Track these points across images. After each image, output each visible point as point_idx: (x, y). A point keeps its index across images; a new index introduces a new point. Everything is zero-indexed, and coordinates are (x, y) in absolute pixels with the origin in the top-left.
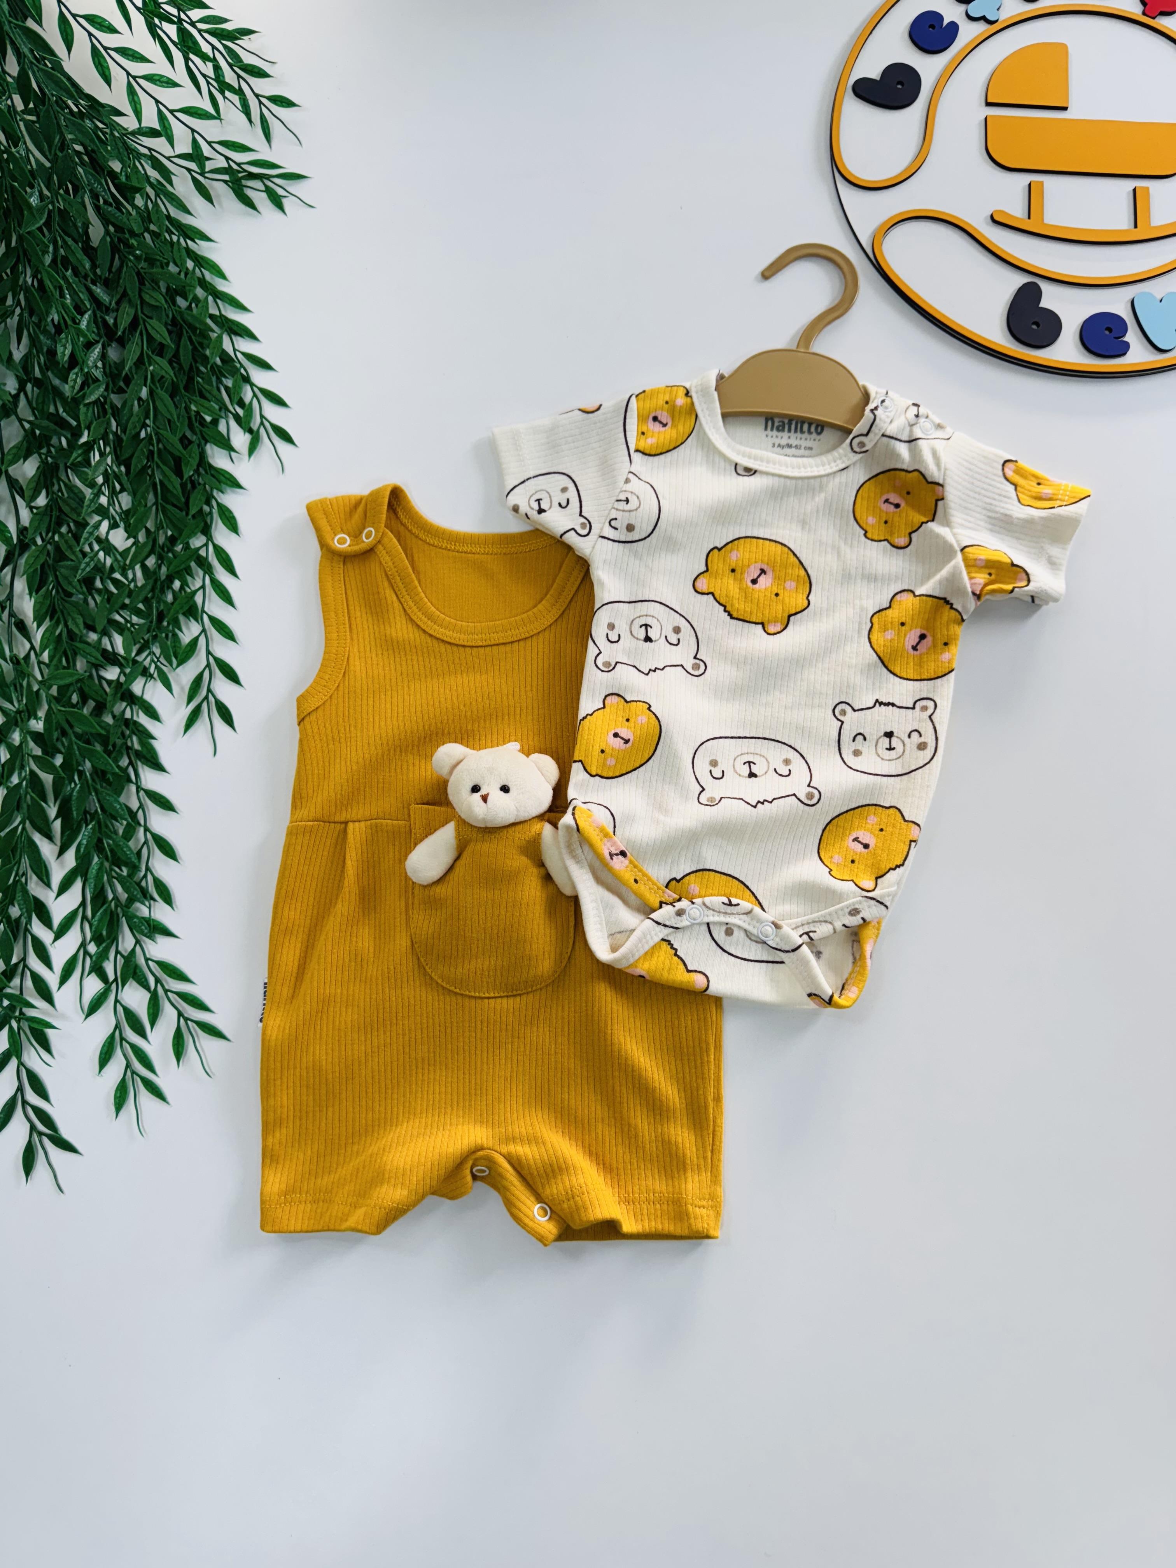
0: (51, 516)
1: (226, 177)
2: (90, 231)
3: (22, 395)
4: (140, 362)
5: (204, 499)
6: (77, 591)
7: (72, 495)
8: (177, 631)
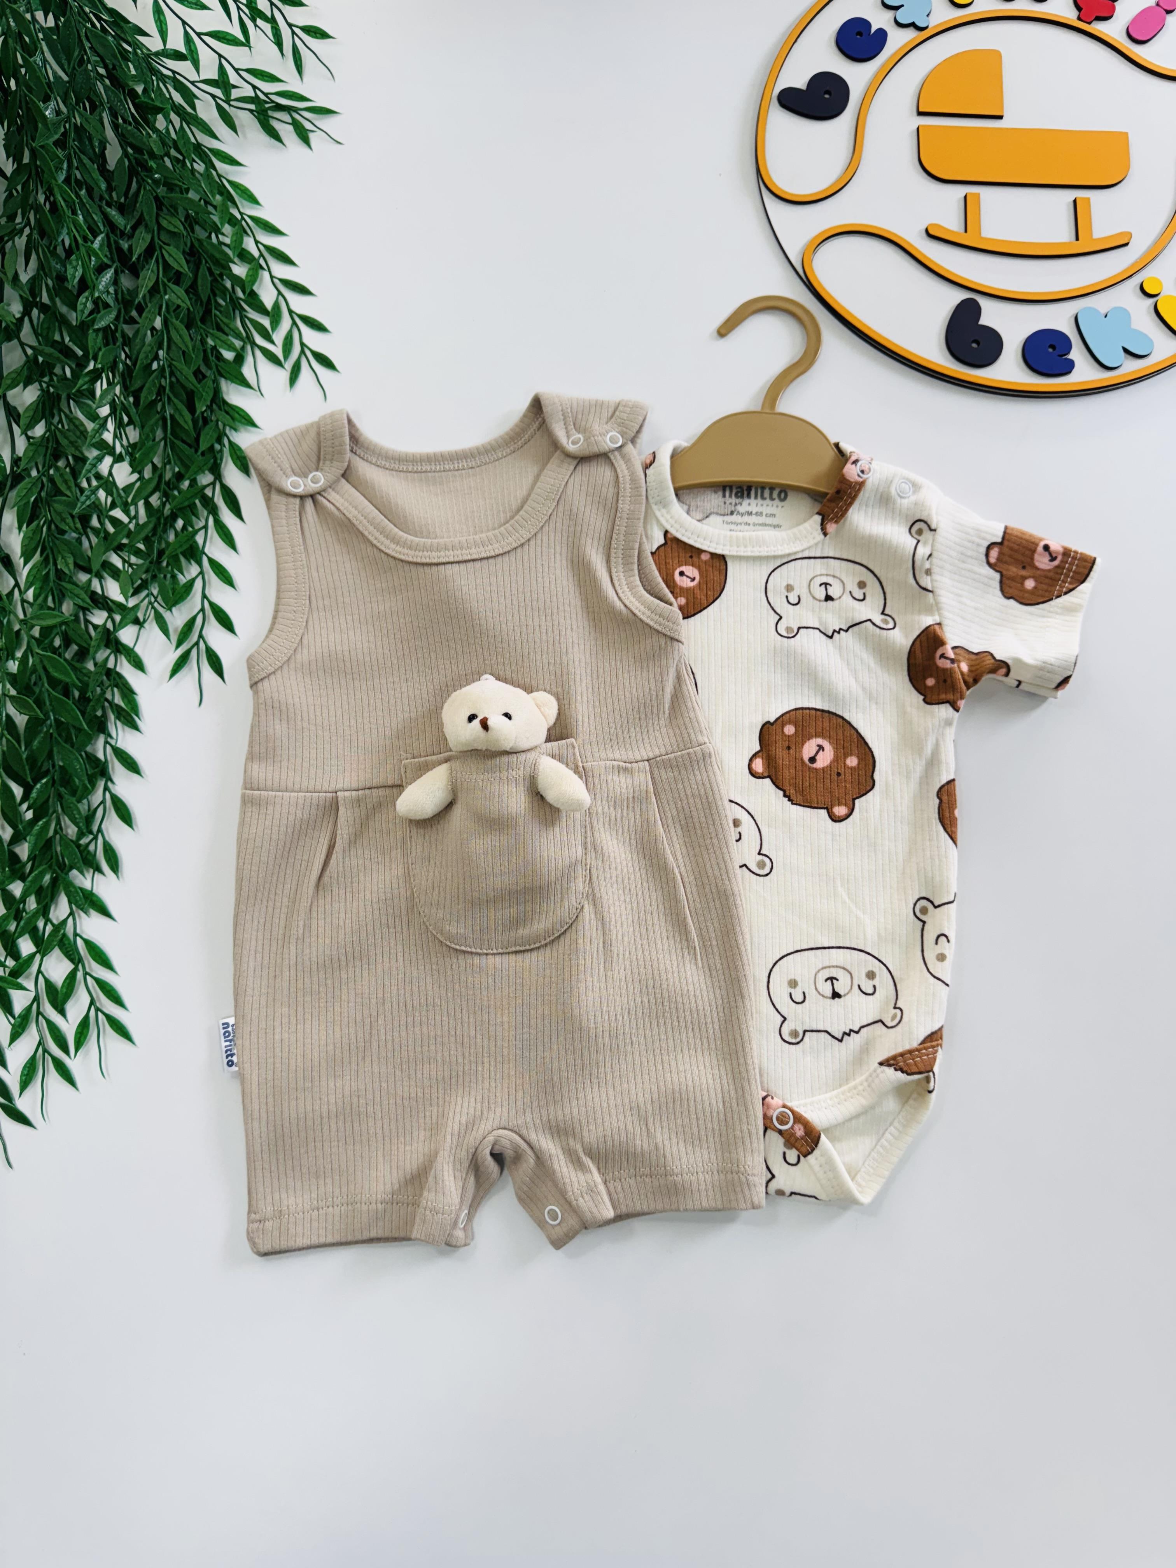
0: (47, 448)
1: (253, 107)
2: (107, 152)
3: (26, 319)
4: (154, 290)
5: (215, 436)
6: (70, 527)
7: (72, 427)
8: (176, 572)
